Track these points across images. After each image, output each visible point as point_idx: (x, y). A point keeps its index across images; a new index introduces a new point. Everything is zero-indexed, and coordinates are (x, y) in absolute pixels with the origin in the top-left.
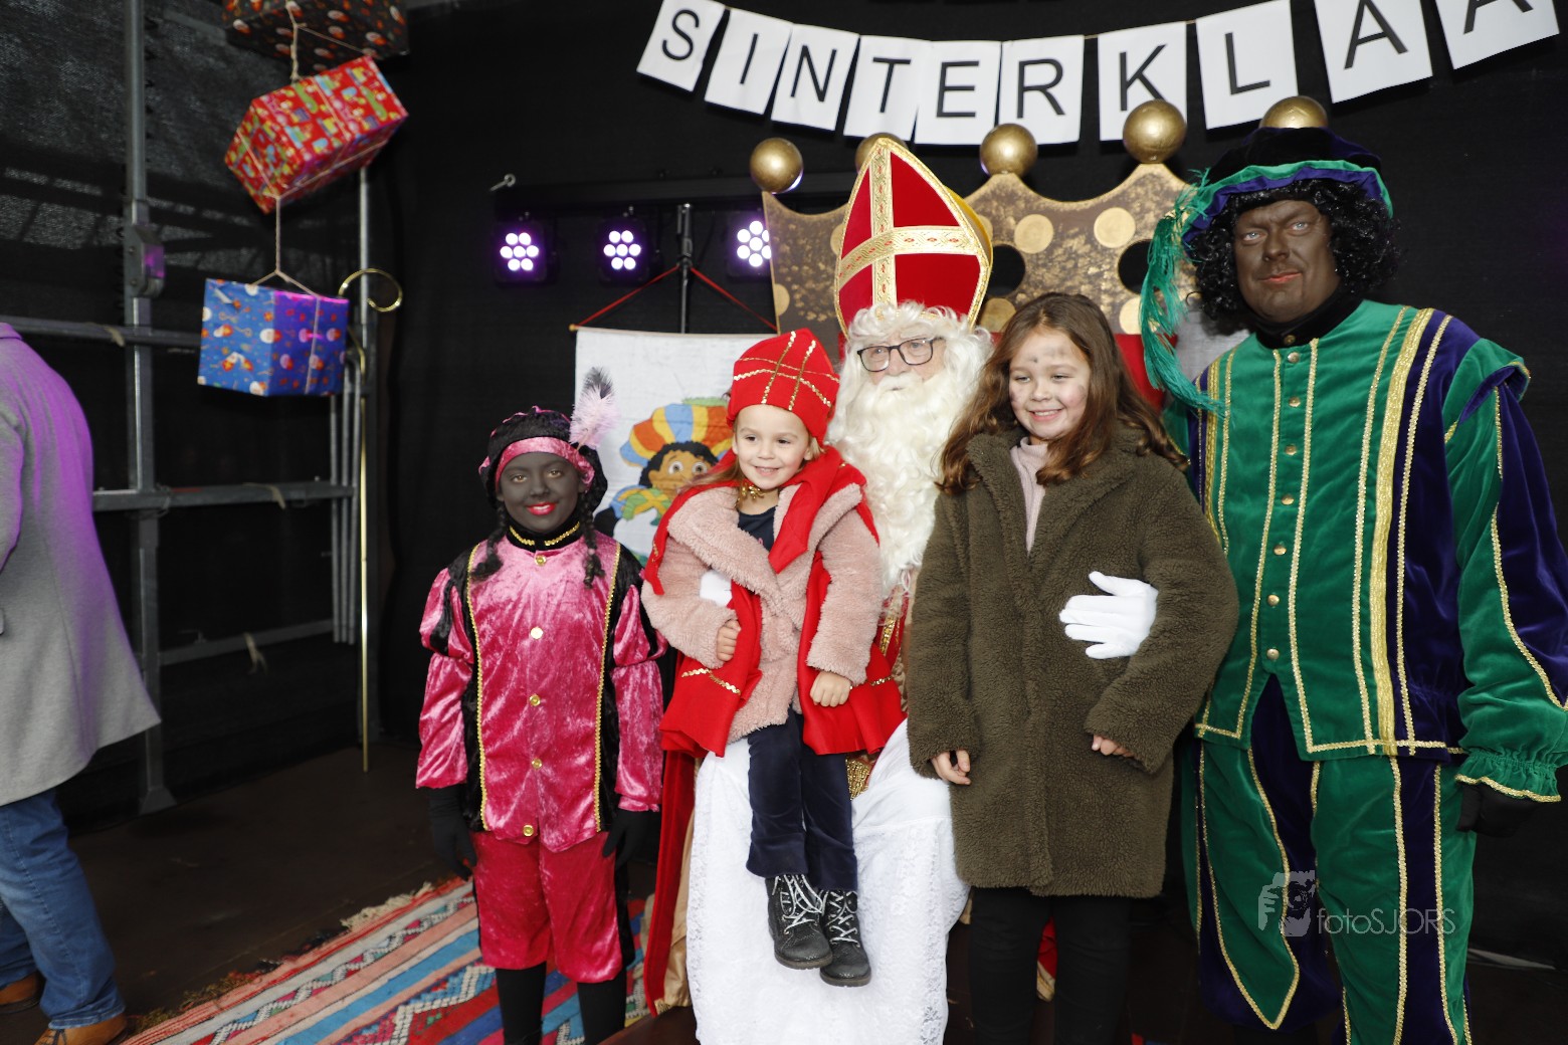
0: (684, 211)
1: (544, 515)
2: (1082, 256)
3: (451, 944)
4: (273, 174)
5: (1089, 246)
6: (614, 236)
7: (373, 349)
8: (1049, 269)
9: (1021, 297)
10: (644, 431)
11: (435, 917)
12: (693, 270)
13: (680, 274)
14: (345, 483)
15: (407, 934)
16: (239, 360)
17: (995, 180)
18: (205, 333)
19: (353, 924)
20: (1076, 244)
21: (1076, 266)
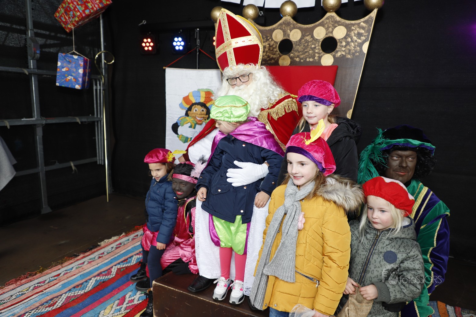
0: (197, 31)
2: (310, 42)
3: (130, 249)
4: (72, 21)
5: (312, 39)
6: (176, 39)
7: (106, 76)
8: (300, 46)
9: (292, 55)
10: (186, 99)
11: (126, 242)
12: (200, 49)
13: (196, 51)
14: (99, 116)
15: (117, 247)
17: (284, 18)
19: (102, 244)
20: (308, 38)
21: (308, 45)
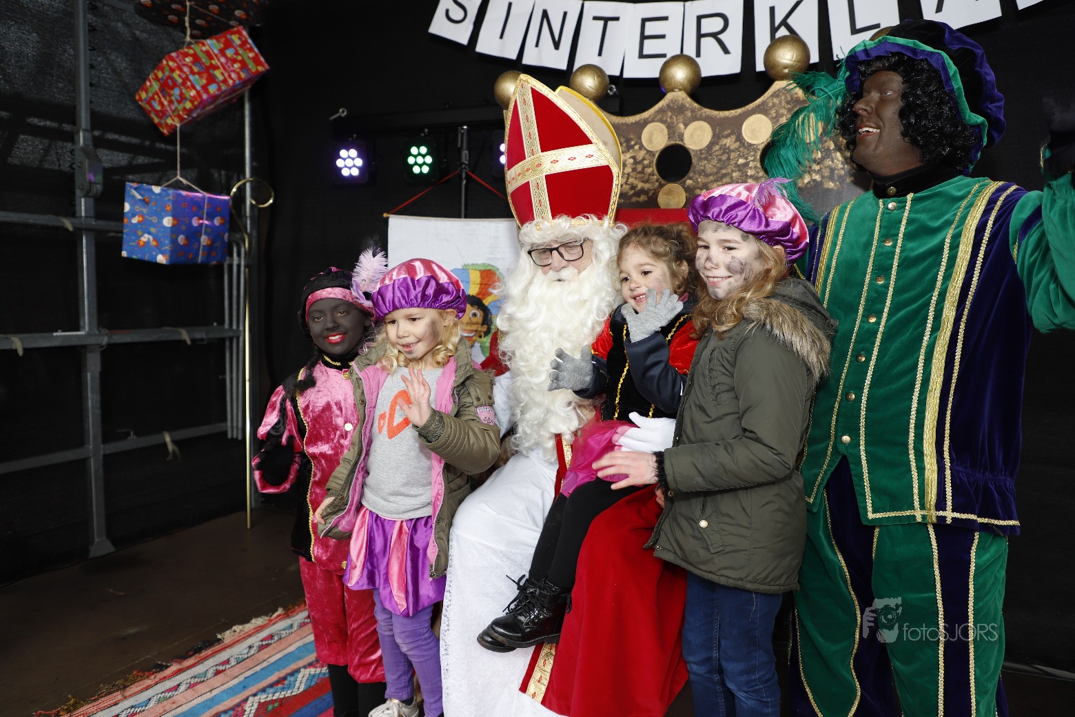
0: (462, 131)
1: (337, 343)
3: (292, 652)
4: (176, 108)
5: (738, 143)
6: (414, 150)
7: (253, 233)
8: (709, 162)
9: (689, 182)
11: (284, 632)
12: (469, 173)
13: (460, 176)
14: (234, 327)
15: (262, 645)
16: (149, 239)
17: (669, 96)
18: (125, 221)
19: (225, 637)
20: (729, 142)
21: (729, 158)
